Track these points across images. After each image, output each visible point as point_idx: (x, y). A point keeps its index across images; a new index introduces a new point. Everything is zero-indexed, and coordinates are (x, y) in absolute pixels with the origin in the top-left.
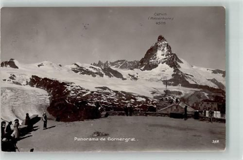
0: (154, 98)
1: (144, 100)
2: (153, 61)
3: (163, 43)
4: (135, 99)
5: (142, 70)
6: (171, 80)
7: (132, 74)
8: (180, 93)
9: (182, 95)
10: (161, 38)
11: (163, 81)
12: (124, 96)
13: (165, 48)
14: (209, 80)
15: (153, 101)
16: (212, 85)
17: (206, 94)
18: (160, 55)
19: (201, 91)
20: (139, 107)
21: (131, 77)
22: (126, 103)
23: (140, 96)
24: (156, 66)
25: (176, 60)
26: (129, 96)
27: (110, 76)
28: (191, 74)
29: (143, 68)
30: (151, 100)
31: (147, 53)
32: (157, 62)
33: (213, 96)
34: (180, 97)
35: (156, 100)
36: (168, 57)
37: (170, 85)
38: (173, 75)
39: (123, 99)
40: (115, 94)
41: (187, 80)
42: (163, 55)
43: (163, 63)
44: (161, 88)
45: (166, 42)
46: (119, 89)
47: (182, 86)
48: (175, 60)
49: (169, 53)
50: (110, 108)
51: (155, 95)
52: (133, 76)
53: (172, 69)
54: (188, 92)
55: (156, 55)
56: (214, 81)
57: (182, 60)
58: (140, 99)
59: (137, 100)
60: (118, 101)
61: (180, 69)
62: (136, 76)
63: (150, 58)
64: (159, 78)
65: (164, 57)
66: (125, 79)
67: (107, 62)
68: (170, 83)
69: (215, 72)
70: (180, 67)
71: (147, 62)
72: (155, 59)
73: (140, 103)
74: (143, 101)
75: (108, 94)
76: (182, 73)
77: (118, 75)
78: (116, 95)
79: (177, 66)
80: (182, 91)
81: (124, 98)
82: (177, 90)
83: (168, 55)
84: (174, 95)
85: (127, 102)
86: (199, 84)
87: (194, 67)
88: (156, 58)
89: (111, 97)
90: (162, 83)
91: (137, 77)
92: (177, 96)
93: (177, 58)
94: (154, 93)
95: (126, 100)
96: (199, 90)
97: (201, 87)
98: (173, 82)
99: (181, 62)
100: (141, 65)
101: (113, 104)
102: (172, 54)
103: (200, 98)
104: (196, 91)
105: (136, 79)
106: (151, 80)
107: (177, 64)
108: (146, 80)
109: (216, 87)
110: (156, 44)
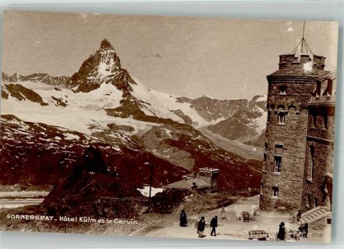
0: (93, 135)
1: (77, 137)
2: (92, 78)
3: (108, 51)
4: (63, 137)
5: (75, 92)
6: (118, 109)
7: (58, 97)
8: (131, 129)
9: (133, 132)
10: (105, 44)
11: (106, 110)
12: (43, 131)
13: (112, 60)
14: (172, 111)
15: (90, 140)
16: (176, 118)
17: (168, 132)
18: (104, 70)
19: (161, 126)
20: (68, 149)
21: (55, 102)
22: (46, 142)
23: (70, 132)
24: (96, 86)
25: (127, 78)
26: (53, 131)
27: (20, 98)
28: (148, 102)
29: (77, 88)
30: (88, 139)
31: (83, 65)
32: (99, 80)
33: (178, 135)
34: (131, 135)
35: (97, 138)
36: (114, 73)
37: (116, 116)
38: (121, 102)
39: (43, 136)
40: (28, 127)
41: (143, 110)
42: (108, 70)
43: (107, 83)
44: (104, 120)
45: (113, 51)
46: (36, 120)
47: (134, 118)
48: (125, 79)
49: (117, 68)
50: (19, 150)
51: (94, 130)
52: (59, 100)
53: (121, 93)
54: (142, 128)
55: (97, 69)
56: (178, 113)
57: (136, 80)
58: (70, 137)
59: (66, 139)
60: (32, 139)
61: (132, 93)
62: (64, 101)
63: (88, 73)
64: (101, 105)
65: (110, 73)
66: (46, 104)
67: (15, 74)
68: (117, 113)
69: (180, 100)
70: (132, 90)
71: (83, 80)
72: (95, 75)
73: (69, 142)
74: (75, 139)
75: (16, 127)
76: (134, 98)
77: (33, 97)
78: (30, 129)
79: (128, 88)
80: (135, 127)
81: (43, 133)
82: (128, 125)
83: (116, 70)
84: (122, 132)
85: (48, 140)
86: (159, 116)
87: (152, 92)
88: (97, 73)
89: (20, 132)
90: (105, 112)
91: (66, 102)
92: (128, 133)
93: (128, 77)
94: (92, 127)
95: (47, 138)
96: (159, 125)
97: (161, 120)
98: (121, 113)
99: (134, 83)
100: (72, 84)
101: (24, 144)
102: (122, 70)
103: (159, 137)
104: (154, 127)
105: (64, 105)
106: (88, 108)
107: (128, 85)
108: (81, 107)
109: (182, 122)
110: (98, 52)
